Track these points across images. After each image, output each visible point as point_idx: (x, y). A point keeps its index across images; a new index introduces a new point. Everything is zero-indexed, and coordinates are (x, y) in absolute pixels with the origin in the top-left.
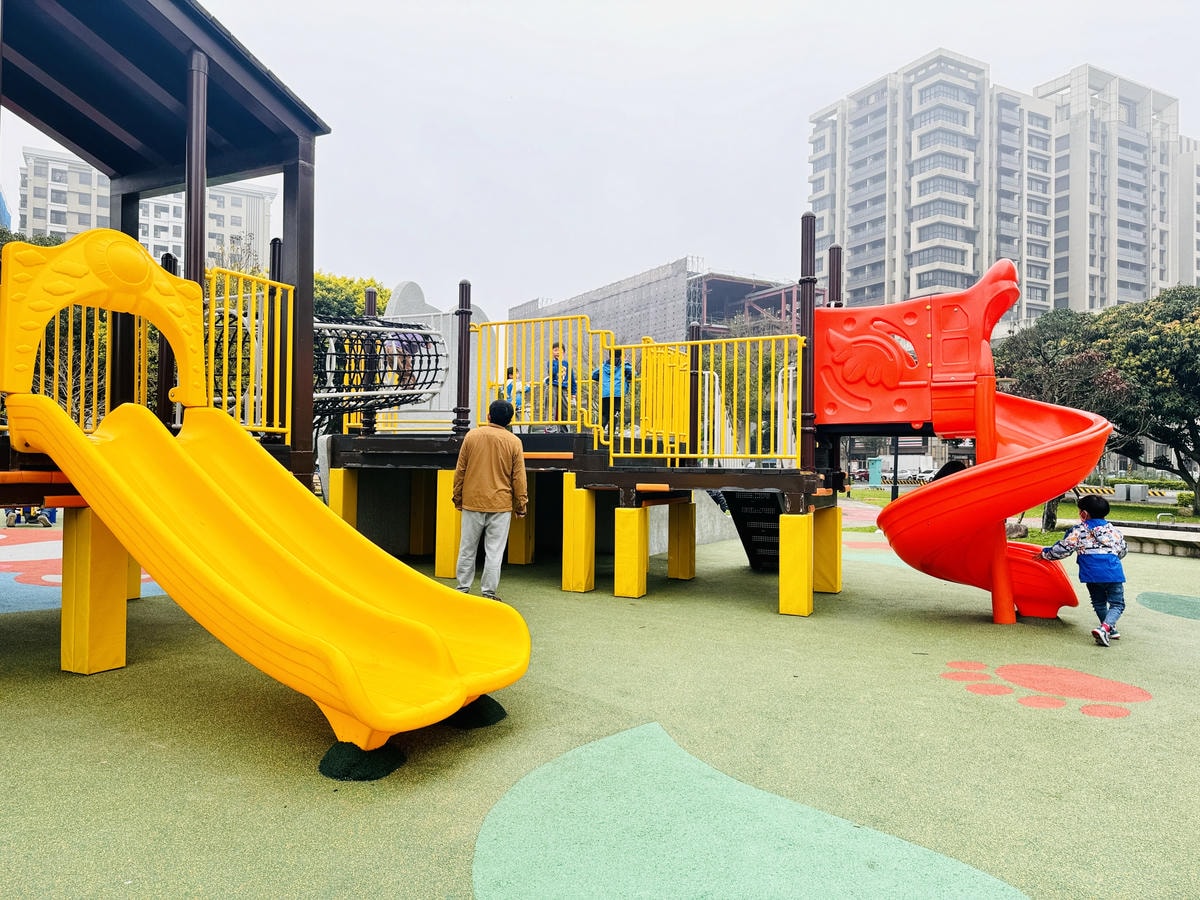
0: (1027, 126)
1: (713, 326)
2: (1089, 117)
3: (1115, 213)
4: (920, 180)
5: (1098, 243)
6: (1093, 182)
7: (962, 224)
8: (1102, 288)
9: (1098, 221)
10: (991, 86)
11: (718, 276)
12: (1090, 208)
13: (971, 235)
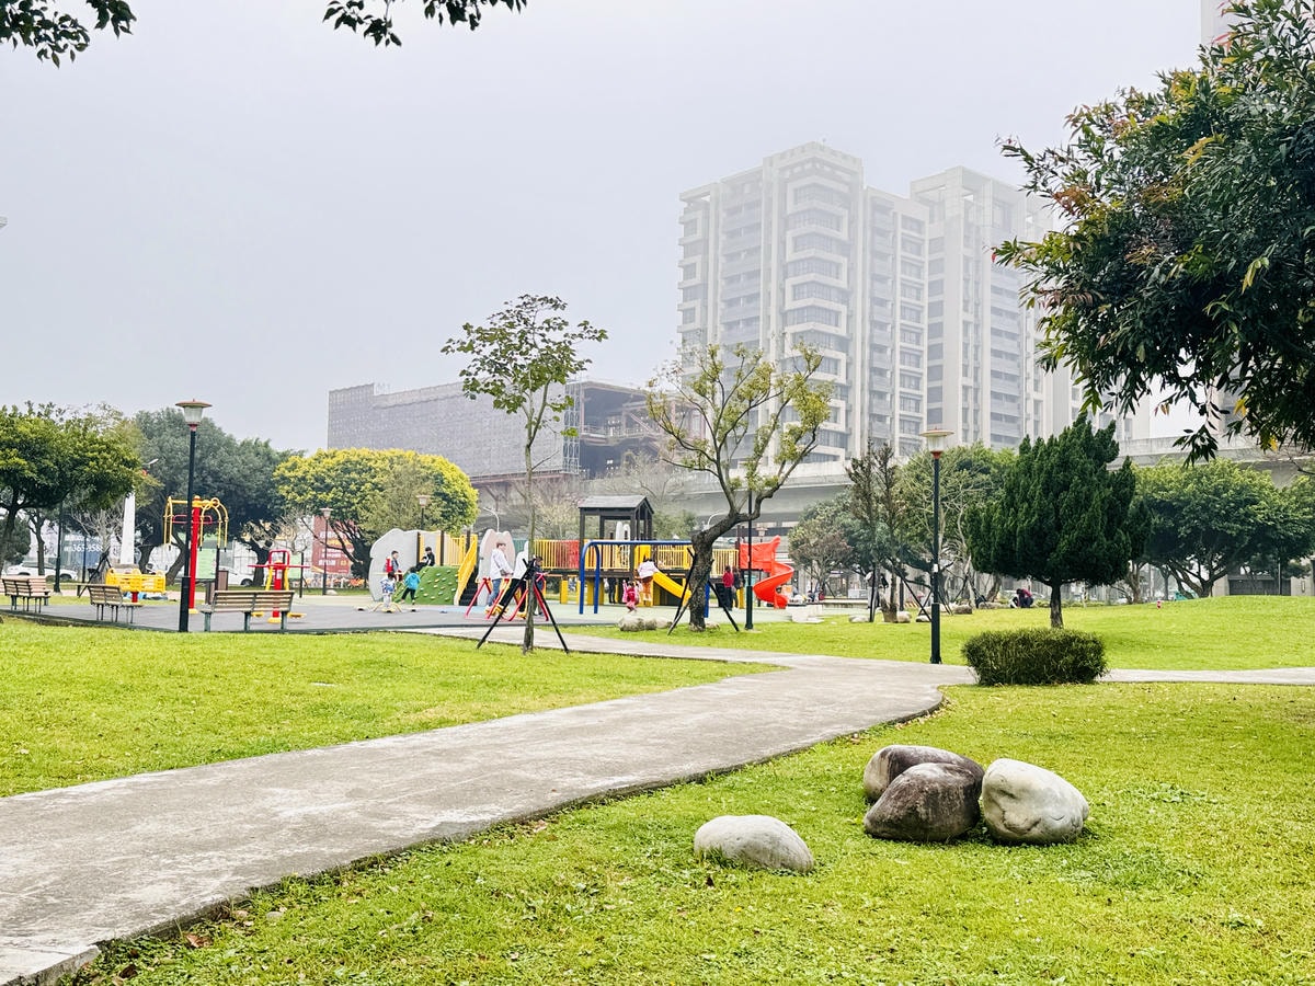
0: (900, 230)
1: (592, 435)
2: (962, 221)
3: (988, 320)
4: (795, 283)
5: (971, 350)
6: (966, 289)
7: (834, 332)
8: (976, 399)
9: (971, 329)
10: (865, 187)
11: (596, 385)
12: (963, 316)
13: (844, 344)
